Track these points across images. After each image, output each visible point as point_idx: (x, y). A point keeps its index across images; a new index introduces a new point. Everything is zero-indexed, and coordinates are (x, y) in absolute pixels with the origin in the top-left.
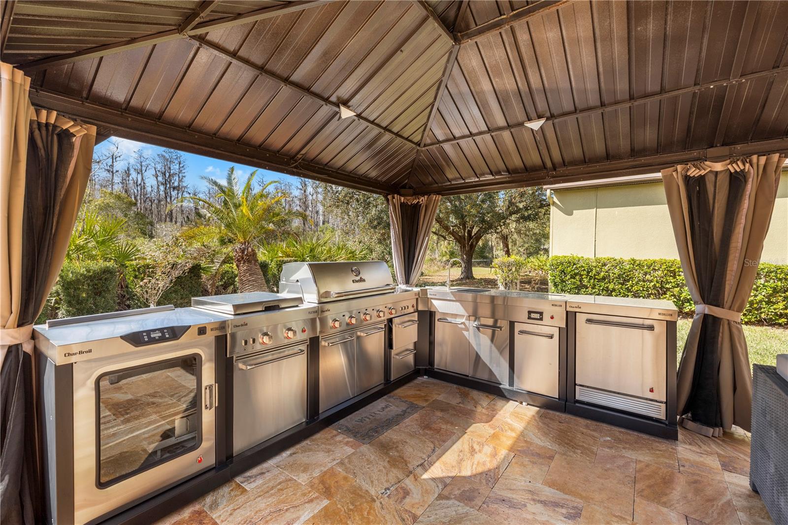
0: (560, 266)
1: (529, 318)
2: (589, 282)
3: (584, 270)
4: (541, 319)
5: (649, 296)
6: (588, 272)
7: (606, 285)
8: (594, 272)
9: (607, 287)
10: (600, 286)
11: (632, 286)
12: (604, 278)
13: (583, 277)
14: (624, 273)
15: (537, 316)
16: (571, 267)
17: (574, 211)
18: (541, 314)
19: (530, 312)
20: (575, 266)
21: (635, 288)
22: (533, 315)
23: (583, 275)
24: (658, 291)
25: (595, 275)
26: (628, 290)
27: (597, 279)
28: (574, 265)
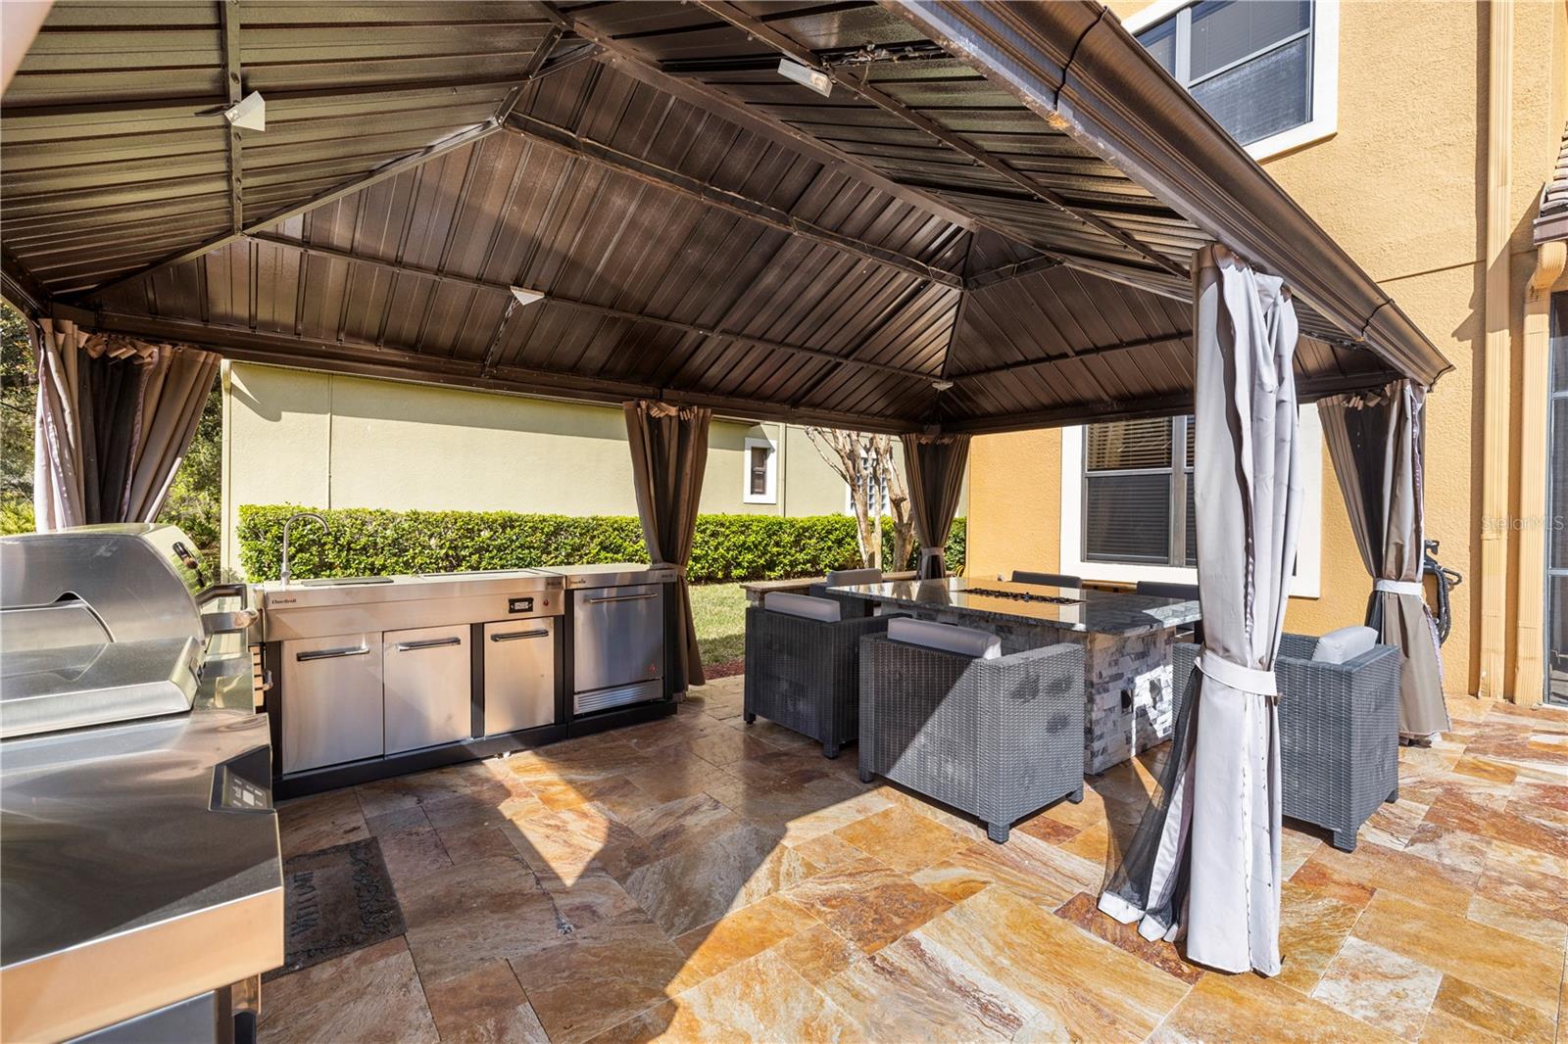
0: (276, 528)
1: (512, 611)
2: (339, 556)
3: (329, 534)
4: (530, 609)
5: (438, 569)
6: (337, 539)
7: (370, 560)
8: (348, 537)
9: (373, 564)
10: (360, 563)
11: (413, 558)
12: (364, 549)
13: (327, 547)
14: (403, 535)
15: (525, 605)
16: (301, 528)
17: (283, 414)
18: (530, 600)
19: (512, 602)
20: (309, 527)
21: (419, 560)
22: (518, 606)
23: (325, 544)
24: (451, 562)
25: (349, 543)
26: (407, 565)
27: (356, 550)
28: (305, 525)
